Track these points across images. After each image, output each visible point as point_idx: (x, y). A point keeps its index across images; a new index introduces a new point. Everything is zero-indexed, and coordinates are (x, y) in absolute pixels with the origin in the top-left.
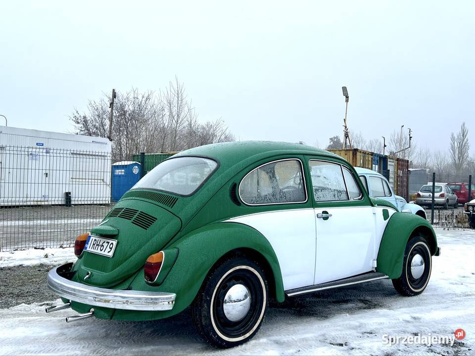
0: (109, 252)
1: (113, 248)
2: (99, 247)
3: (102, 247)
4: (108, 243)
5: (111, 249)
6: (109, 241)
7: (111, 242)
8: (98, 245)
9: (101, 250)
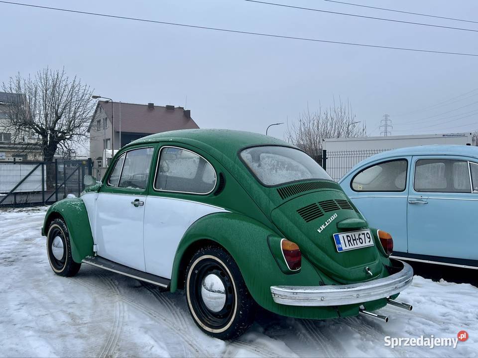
0: (369, 242)
1: (371, 237)
2: (358, 241)
3: (361, 240)
4: (364, 234)
5: (369, 238)
6: (363, 232)
7: (365, 232)
8: (355, 240)
9: (362, 243)
